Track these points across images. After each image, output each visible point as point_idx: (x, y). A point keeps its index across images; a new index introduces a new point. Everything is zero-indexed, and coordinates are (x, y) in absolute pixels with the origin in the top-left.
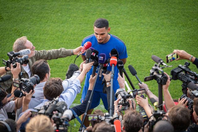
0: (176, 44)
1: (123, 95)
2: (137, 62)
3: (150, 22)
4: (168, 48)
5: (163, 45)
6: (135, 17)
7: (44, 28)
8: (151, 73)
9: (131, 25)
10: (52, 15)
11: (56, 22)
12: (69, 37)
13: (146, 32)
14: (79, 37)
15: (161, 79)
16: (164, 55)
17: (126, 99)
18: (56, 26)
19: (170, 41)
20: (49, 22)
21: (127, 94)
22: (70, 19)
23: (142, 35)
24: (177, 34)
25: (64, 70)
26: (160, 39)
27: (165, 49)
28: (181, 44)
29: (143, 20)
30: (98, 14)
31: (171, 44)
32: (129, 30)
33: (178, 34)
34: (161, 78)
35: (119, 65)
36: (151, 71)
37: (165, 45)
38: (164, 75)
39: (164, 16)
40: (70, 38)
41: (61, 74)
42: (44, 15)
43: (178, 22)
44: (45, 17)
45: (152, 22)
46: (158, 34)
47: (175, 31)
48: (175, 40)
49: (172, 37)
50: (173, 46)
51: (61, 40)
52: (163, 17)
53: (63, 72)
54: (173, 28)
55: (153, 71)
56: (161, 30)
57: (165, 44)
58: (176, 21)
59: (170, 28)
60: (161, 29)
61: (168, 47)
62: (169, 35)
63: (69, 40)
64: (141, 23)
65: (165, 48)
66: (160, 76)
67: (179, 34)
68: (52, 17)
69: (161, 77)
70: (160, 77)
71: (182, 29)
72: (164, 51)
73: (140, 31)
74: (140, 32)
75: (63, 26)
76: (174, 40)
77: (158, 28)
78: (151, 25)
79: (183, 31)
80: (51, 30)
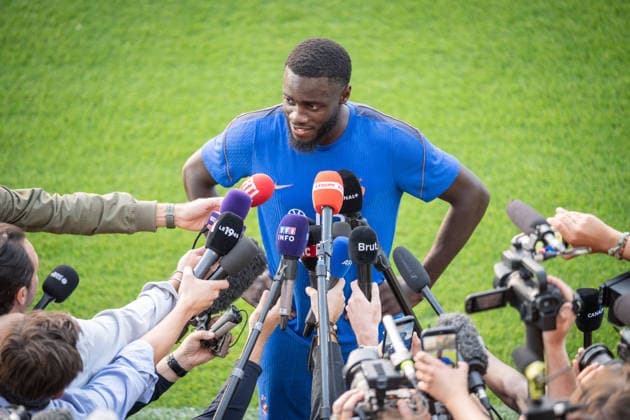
0: (587, 138)
1: (373, 374)
2: (425, 222)
3: (475, 46)
4: (558, 156)
5: (534, 141)
6: (407, 27)
7: (15, 87)
8: (496, 278)
9: (392, 64)
10: (47, 30)
11: (67, 58)
12: (126, 123)
13: (457, 90)
14: (167, 120)
15: (534, 308)
16: (539, 186)
17: (384, 391)
18: (67, 77)
19: (566, 125)
20: (33, 61)
21: (390, 372)
22: (127, 45)
23: (441, 104)
24: (594, 96)
25: (105, 266)
26: (519, 120)
27: (540, 159)
28: (610, 137)
29: (442, 40)
30: (249, 19)
31: (569, 139)
32: (383, 85)
33: (598, 95)
34: (534, 302)
35: (362, 247)
36: (500, 270)
37: (541, 143)
38: (549, 286)
39: (532, 17)
40: (128, 128)
41: (97, 284)
42: (14, 33)
43: (596, 43)
44: (15, 40)
45: (481, 47)
46: (509, 95)
47: (582, 83)
48: (584, 120)
49: (571, 106)
50: (577, 147)
51: (90, 139)
52: (529, 24)
53: (103, 272)
54: (574, 70)
55: (507, 270)
56: (522, 81)
57: (542, 138)
58: (585, 40)
59: (560, 70)
60: (526, 76)
61: (555, 150)
62: (559, 100)
63: (124, 138)
64: (436, 52)
65: (543, 155)
66: (532, 293)
67: (603, 96)
68: (46, 41)
69: (537, 296)
70: (532, 299)
71: (616, 74)
72: (540, 171)
73: (435, 88)
74: (433, 93)
75: (95, 79)
76: (579, 120)
77: (509, 71)
78: (480, 58)
79: (619, 83)
80: (46, 96)
